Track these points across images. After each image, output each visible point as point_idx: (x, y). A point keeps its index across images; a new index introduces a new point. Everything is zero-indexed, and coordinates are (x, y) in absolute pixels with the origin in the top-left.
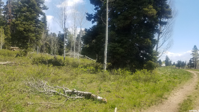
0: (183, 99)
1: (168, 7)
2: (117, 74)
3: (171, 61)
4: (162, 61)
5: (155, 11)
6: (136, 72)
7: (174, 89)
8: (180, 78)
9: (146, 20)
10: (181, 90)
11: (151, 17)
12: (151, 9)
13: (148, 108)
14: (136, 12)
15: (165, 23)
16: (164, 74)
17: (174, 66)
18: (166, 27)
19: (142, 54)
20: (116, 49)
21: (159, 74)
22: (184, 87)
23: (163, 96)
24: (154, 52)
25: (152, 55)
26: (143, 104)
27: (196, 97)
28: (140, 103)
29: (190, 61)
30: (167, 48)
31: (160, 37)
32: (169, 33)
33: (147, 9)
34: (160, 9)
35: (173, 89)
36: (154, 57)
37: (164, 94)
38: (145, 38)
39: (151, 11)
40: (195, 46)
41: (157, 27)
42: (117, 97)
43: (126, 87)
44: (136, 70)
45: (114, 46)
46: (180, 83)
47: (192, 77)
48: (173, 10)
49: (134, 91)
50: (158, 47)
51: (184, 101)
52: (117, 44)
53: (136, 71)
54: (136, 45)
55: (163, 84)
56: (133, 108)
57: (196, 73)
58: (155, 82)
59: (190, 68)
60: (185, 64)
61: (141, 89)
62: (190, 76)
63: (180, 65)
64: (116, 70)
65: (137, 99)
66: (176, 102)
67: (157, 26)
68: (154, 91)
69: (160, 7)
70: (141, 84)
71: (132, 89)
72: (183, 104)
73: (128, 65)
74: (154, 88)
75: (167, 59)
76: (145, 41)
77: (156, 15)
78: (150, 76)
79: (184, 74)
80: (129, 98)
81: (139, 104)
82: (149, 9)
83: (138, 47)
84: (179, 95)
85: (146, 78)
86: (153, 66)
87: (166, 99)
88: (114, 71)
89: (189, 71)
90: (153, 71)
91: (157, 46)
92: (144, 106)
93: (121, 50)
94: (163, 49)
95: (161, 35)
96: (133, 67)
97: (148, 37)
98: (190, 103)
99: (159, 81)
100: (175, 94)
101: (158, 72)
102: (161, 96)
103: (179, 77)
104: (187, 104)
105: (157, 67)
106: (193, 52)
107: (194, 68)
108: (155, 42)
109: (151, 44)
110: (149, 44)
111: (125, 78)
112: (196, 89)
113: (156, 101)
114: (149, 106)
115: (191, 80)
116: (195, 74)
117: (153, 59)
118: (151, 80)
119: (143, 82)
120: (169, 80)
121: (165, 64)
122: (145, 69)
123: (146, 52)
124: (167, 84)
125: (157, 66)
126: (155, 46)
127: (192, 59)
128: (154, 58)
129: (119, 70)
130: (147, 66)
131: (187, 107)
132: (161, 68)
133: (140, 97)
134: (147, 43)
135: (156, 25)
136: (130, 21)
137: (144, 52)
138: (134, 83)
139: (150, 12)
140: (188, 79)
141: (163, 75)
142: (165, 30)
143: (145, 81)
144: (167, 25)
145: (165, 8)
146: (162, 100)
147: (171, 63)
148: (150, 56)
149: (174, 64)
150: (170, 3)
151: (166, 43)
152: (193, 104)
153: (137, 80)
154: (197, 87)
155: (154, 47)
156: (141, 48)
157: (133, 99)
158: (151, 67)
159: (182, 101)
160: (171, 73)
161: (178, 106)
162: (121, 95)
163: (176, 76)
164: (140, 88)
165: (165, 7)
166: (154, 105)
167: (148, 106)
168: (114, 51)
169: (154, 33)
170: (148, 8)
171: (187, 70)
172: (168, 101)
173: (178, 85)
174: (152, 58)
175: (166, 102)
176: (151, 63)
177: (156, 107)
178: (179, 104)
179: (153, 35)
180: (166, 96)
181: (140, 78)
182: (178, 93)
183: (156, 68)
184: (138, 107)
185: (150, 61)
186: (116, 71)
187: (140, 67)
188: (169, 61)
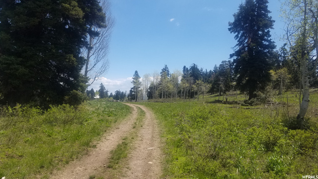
0: (117, 144)
1: (100, 10)
2: (12, 115)
3: (107, 92)
4: (95, 91)
5: (82, 12)
6: (49, 110)
7: (108, 131)
8: (116, 115)
9: (68, 24)
10: (116, 131)
11: (75, 21)
12: (75, 7)
13: (64, 167)
14: (49, 7)
15: (96, 34)
16: (96, 110)
17: (112, 98)
18: (99, 40)
19: (62, 80)
20: (11, 67)
21: (88, 110)
22: (120, 126)
23: (90, 143)
24: (81, 77)
25: (78, 81)
26: (57, 162)
27: (133, 138)
28: (52, 160)
29: (131, 91)
30: (101, 73)
31: (90, 54)
32: (103, 51)
33: (68, 6)
34: (89, 10)
35: (105, 131)
36: (81, 84)
37: (92, 140)
38: (66, 53)
39: (76, 10)
40: (136, 72)
41: (85, 39)
42: (8, 156)
43: (30, 138)
44: (50, 106)
45: (8, 62)
46: (116, 121)
47: (131, 113)
48: (107, 16)
49: (44, 143)
50: (88, 70)
51: (118, 146)
52: (13, 58)
53: (50, 108)
54: (52, 64)
55: (92, 126)
56: (38, 171)
57: (137, 107)
58: (81, 123)
59: (131, 101)
60: (125, 95)
61: (56, 137)
62: (129, 110)
63: (119, 96)
64: (12, 107)
65: (48, 154)
66: (108, 149)
67: (85, 36)
68: (77, 137)
69: (88, 7)
70: (56, 129)
71: (40, 139)
72: (116, 151)
73: (37, 98)
74: (79, 132)
75: (102, 87)
76: (66, 59)
77: (83, 18)
78: (73, 115)
79: (122, 109)
80: (32, 155)
81: (50, 163)
82: (72, 6)
83: (55, 66)
84: (113, 139)
85: (67, 118)
86: (80, 99)
87: (95, 146)
88: (7, 109)
89: (128, 104)
90: (80, 106)
91: (87, 68)
92: (58, 164)
93: (22, 70)
94: (95, 74)
95: (92, 52)
96: (46, 100)
97: (72, 52)
98: (124, 147)
99: (87, 121)
100: (108, 138)
101: (87, 107)
102: (87, 144)
103: (115, 113)
104: (121, 149)
105: (85, 101)
106: (134, 79)
107: (135, 100)
108: (82, 61)
109: (75, 63)
110: (73, 63)
111: (28, 121)
112: (134, 128)
113: (78, 153)
114: (67, 163)
115: (129, 116)
116: (135, 108)
117: (79, 88)
118: (75, 121)
119: (62, 125)
120: (102, 118)
121: (100, 95)
122: (66, 104)
123: (69, 76)
124: (98, 125)
125: (85, 99)
126: (82, 67)
127: (132, 88)
128: (81, 87)
129: (18, 106)
130: (69, 99)
131: (121, 154)
132: (91, 102)
133: (54, 150)
134: (69, 62)
135: (82, 34)
136: (39, 20)
137: (66, 76)
138: (45, 128)
139: (74, 13)
140: (125, 116)
141: (94, 112)
142: (97, 45)
143: (65, 122)
144: (100, 37)
145: (96, 10)
146: (89, 149)
147: (107, 94)
148: (75, 83)
149: (111, 95)
150: (103, 4)
151: (99, 65)
152: (128, 148)
153: (50, 122)
154: (135, 125)
155: (81, 69)
156: (60, 70)
157: (40, 155)
158: (75, 101)
159: (116, 147)
160: (105, 109)
161: (110, 155)
162: (18, 153)
163: (111, 113)
164: (56, 135)
165: (96, 8)
166: (75, 160)
167: (64, 162)
168: (8, 71)
169: (81, 47)
170: (69, 4)
171: (126, 104)
172: (97, 150)
173: (113, 125)
174: (78, 86)
175: (94, 152)
176: (77, 94)
177: (78, 163)
178: (111, 152)
179: (80, 50)
180: (95, 143)
181: (56, 119)
182: (112, 136)
183: (83, 101)
184: (48, 168)
185: (74, 91)
186: (10, 109)
187: (58, 101)
188: (104, 91)
